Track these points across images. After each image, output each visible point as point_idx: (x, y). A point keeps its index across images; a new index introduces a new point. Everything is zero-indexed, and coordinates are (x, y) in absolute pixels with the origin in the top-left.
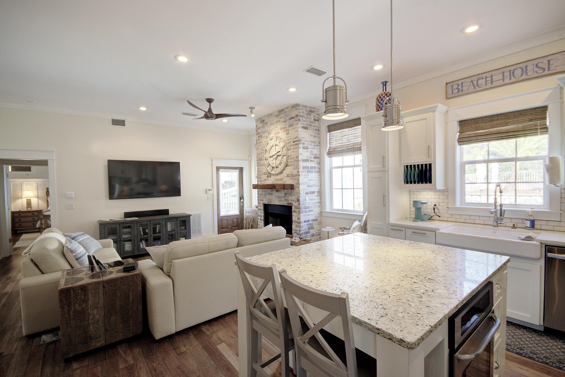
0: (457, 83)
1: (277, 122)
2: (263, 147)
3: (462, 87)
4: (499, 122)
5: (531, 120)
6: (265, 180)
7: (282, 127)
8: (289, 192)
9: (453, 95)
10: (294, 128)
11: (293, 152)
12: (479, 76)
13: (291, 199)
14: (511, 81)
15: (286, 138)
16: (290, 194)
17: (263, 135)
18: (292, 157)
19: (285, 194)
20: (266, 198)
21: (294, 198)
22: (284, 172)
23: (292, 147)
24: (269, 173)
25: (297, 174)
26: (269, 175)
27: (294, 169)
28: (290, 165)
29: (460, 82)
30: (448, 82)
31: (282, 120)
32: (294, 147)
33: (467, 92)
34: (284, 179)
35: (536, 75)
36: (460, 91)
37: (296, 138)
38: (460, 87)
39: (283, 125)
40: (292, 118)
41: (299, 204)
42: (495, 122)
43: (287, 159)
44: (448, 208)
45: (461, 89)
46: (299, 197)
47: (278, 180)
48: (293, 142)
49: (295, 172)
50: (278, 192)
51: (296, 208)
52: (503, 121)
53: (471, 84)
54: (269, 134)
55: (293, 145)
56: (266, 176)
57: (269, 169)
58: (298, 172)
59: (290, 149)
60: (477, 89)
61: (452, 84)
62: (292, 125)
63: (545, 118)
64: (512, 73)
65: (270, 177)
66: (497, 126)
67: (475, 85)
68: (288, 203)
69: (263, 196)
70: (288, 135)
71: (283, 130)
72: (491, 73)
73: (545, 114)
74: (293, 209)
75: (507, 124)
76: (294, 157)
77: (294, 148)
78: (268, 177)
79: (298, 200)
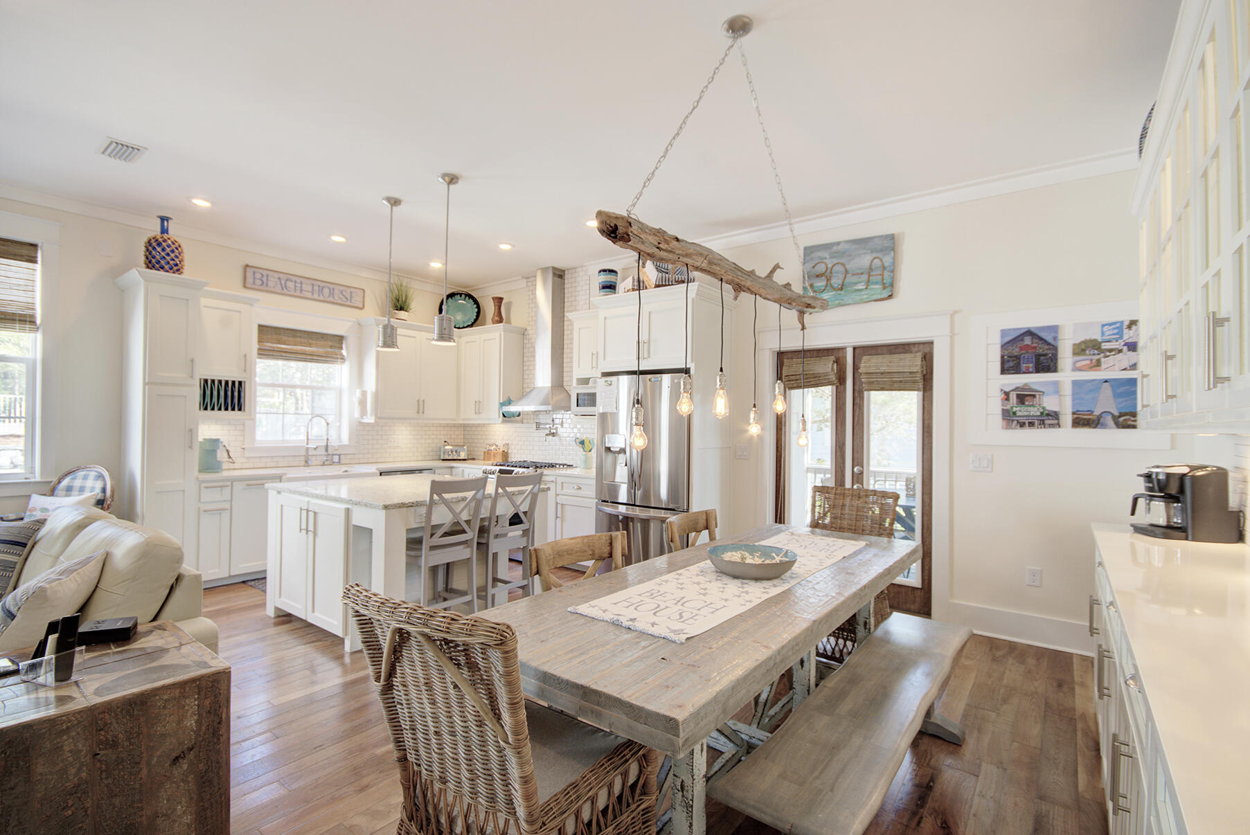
0: (261, 271)
3: (267, 280)
4: (303, 340)
5: (331, 347)
9: (254, 286)
12: (289, 277)
14: (319, 298)
29: (265, 273)
30: (249, 264)
33: (273, 290)
35: (340, 302)
36: (265, 285)
38: (264, 279)
42: (298, 339)
44: (243, 449)
45: (265, 282)
52: (306, 341)
53: (279, 283)
60: (285, 291)
61: (255, 270)
63: (341, 348)
64: (321, 290)
66: (301, 344)
67: (283, 285)
72: (303, 280)
73: (342, 344)
75: (310, 345)
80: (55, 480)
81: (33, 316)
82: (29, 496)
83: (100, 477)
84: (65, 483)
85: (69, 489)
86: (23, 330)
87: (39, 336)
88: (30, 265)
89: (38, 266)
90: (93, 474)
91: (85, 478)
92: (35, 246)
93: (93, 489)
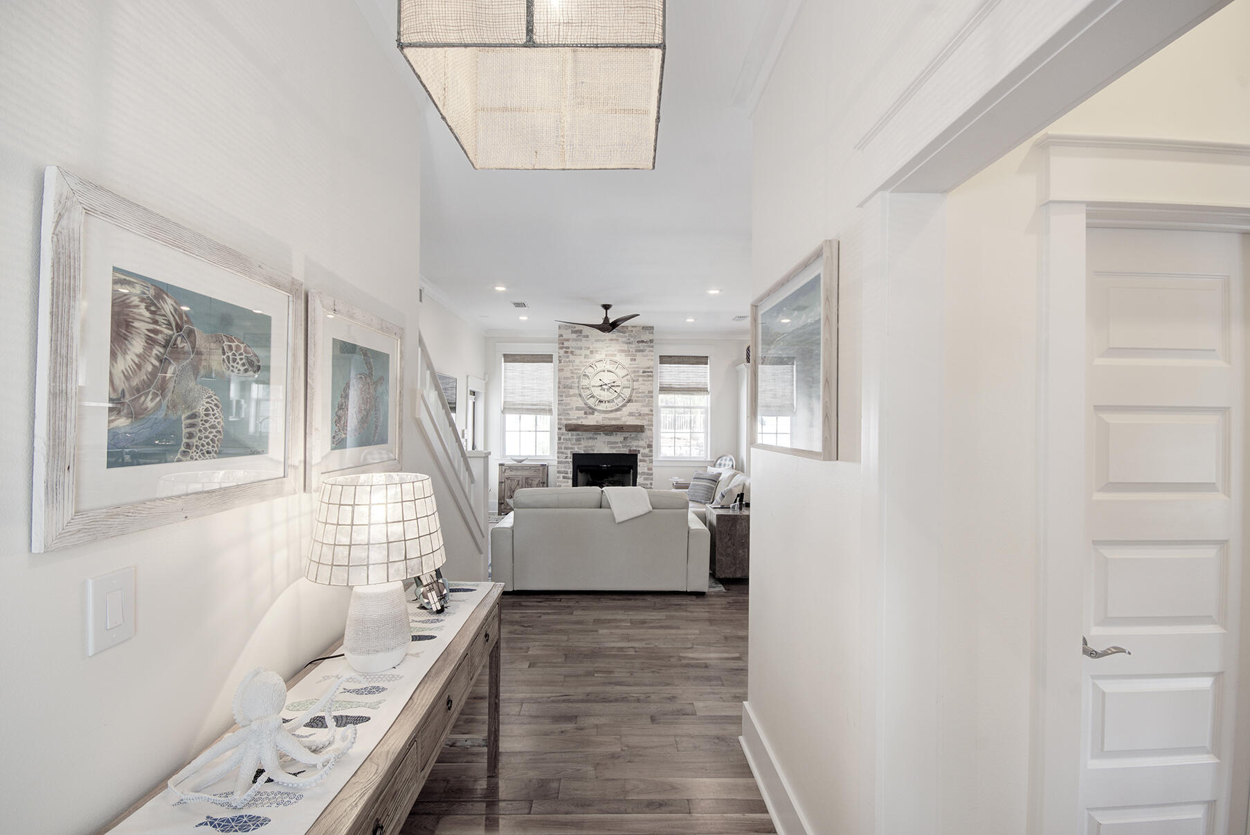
1: (612, 340)
2: (575, 369)
6: (578, 418)
7: (623, 348)
8: (633, 436)
10: (647, 356)
11: (643, 384)
13: (637, 445)
15: (630, 364)
16: (636, 439)
17: (577, 352)
18: (641, 391)
19: (625, 439)
20: (579, 444)
21: (642, 443)
22: (624, 409)
23: (640, 379)
24: (590, 408)
25: (650, 413)
26: (591, 411)
27: (643, 406)
28: (636, 401)
31: (624, 339)
32: (644, 378)
34: (623, 419)
37: (649, 368)
39: (625, 347)
40: (643, 342)
41: (651, 451)
43: (632, 392)
46: (652, 441)
47: (609, 419)
48: (644, 372)
49: (646, 410)
50: (611, 435)
51: (645, 455)
54: (592, 352)
55: (642, 376)
56: (583, 412)
57: (591, 402)
58: (652, 411)
59: (637, 380)
62: (642, 351)
65: (593, 413)
68: (630, 450)
69: (574, 441)
70: (634, 362)
71: (623, 354)
74: (639, 457)
76: (644, 392)
77: (644, 380)
78: (585, 413)
79: (650, 446)
80: (715, 460)
81: (707, 388)
82: (707, 467)
83: (731, 460)
84: (718, 462)
85: (720, 465)
86: (704, 394)
87: (709, 396)
88: (706, 366)
89: (708, 366)
90: (728, 458)
91: (726, 460)
92: (707, 357)
93: (729, 465)
